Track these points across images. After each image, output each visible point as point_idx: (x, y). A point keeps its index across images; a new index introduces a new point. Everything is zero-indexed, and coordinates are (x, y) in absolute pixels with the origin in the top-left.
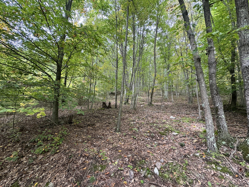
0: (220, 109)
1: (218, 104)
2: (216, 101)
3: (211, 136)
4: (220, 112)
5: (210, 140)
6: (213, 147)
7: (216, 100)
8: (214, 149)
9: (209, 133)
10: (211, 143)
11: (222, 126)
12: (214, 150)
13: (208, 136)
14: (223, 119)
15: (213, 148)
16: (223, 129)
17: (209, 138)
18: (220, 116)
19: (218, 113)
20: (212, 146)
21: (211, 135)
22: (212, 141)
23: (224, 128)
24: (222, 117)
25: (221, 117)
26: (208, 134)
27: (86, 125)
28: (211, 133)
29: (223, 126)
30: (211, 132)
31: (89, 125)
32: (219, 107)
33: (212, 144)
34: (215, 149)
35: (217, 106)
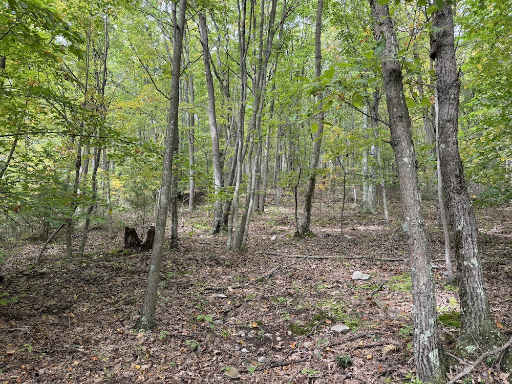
0: (467, 239)
1: (462, 223)
2: (457, 213)
3: (424, 329)
4: (467, 248)
5: (421, 342)
6: (426, 363)
7: (455, 210)
8: (431, 369)
9: (419, 319)
10: (421, 350)
11: (472, 296)
12: (429, 373)
13: (416, 330)
14: (473, 271)
15: (427, 367)
16: (473, 305)
17: (418, 333)
18: (465, 263)
19: (460, 253)
20: (425, 361)
21: (424, 325)
22: (426, 343)
23: (475, 300)
24: (472, 266)
25: (470, 264)
26: (417, 321)
27: (38, 309)
28: (424, 317)
29: (474, 294)
30: (423, 313)
31: (49, 311)
32: (464, 233)
33: (426, 354)
34: (431, 371)
35: (460, 228)
